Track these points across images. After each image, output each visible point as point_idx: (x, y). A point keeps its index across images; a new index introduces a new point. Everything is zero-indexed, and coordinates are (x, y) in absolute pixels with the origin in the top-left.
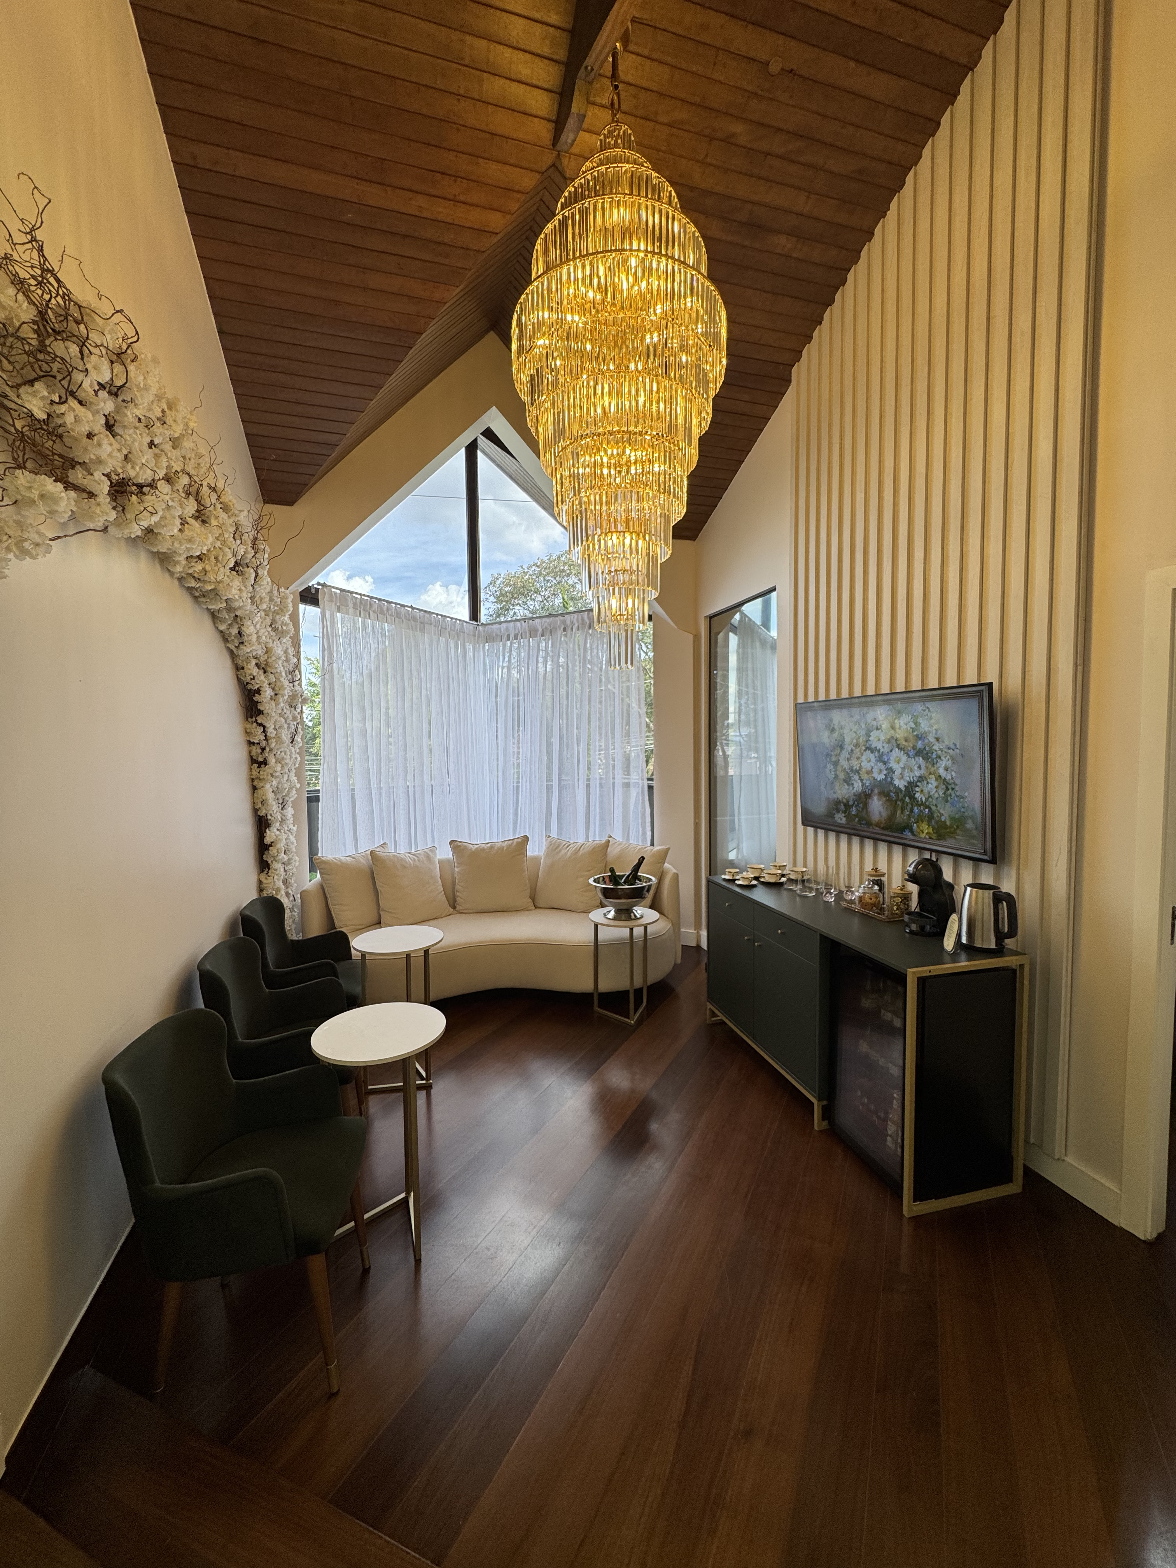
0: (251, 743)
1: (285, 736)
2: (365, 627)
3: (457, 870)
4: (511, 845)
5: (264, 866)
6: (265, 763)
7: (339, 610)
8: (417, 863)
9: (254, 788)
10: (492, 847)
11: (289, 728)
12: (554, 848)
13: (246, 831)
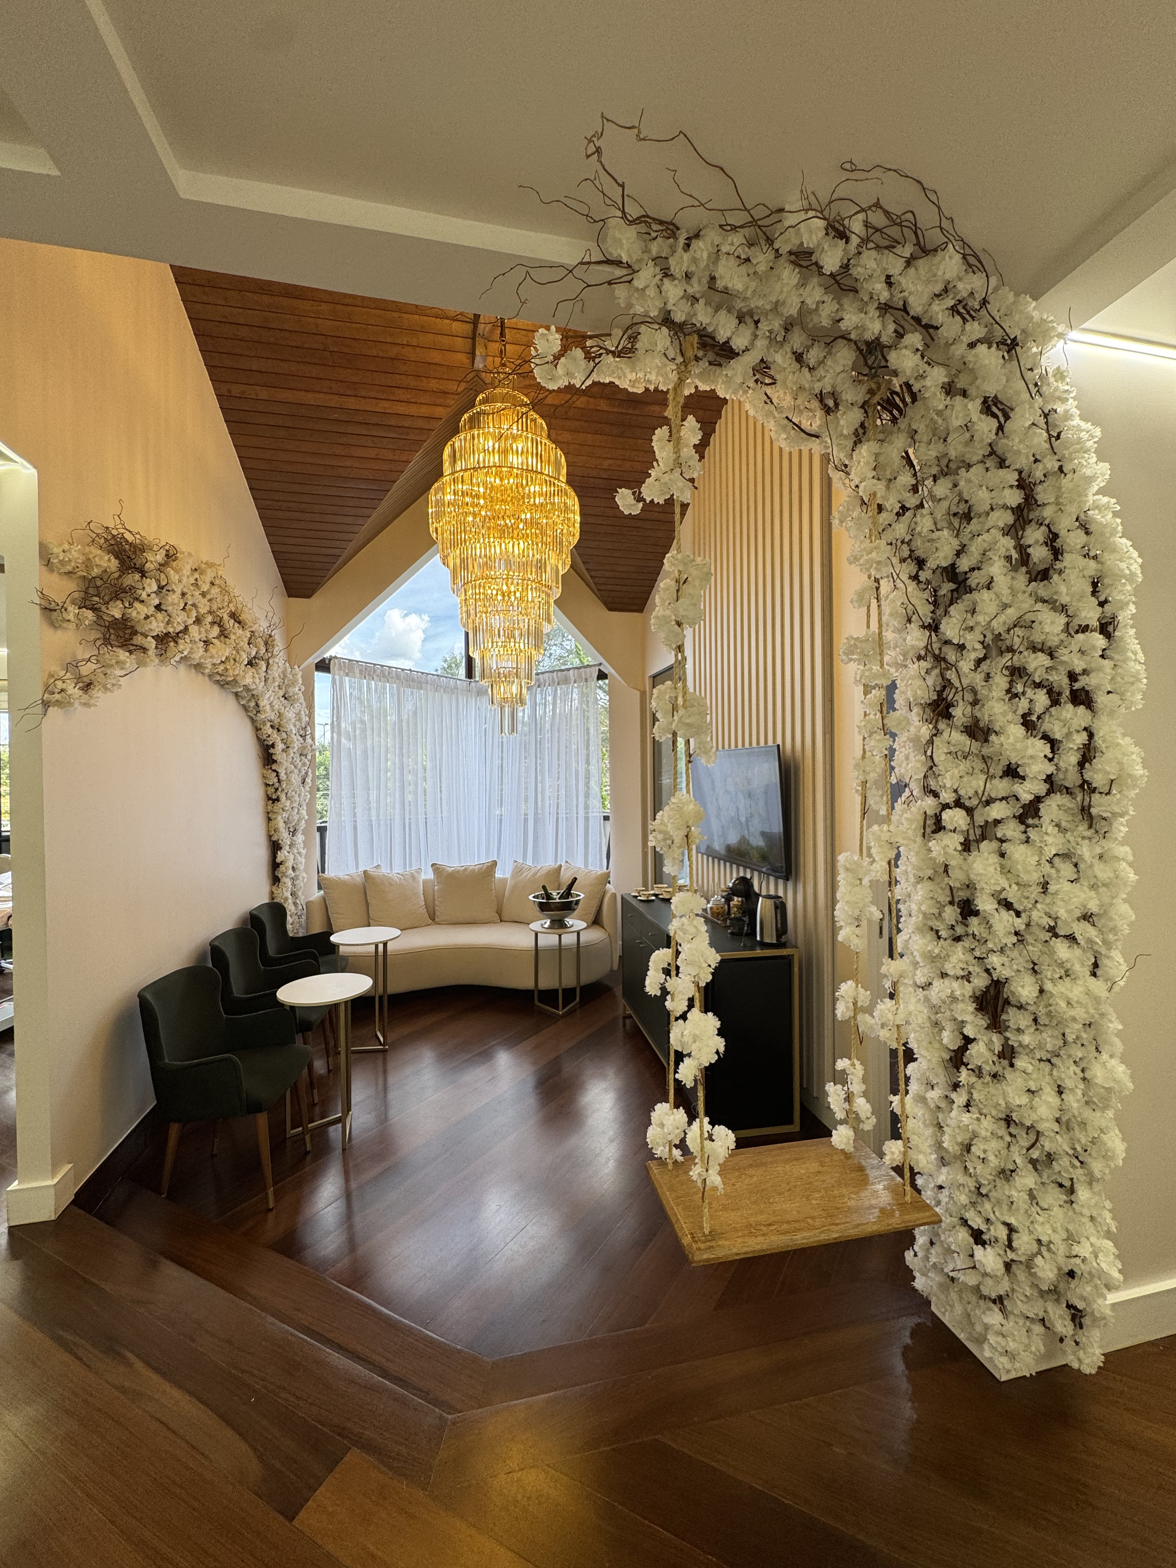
0: (267, 785)
1: (296, 779)
2: (369, 689)
3: (436, 888)
4: (481, 868)
5: (275, 880)
6: (278, 799)
7: (347, 675)
8: (403, 882)
9: (269, 819)
10: (465, 869)
11: (300, 771)
12: (518, 870)
13: (262, 853)
